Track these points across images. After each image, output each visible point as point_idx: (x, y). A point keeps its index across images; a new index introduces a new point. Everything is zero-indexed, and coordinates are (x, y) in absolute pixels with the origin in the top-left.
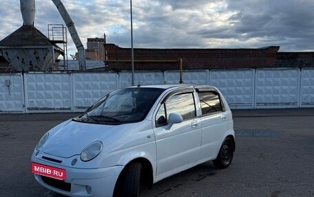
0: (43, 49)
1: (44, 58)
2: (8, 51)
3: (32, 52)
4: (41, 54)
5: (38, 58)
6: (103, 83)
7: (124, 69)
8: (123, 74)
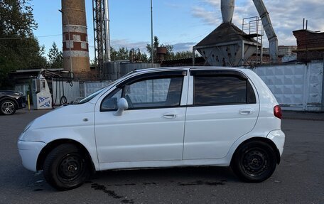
0: (234, 45)
1: (235, 54)
2: (205, 50)
3: (224, 49)
4: (232, 50)
5: (229, 54)
6: (287, 77)
7: (313, 59)
8: (313, 65)
